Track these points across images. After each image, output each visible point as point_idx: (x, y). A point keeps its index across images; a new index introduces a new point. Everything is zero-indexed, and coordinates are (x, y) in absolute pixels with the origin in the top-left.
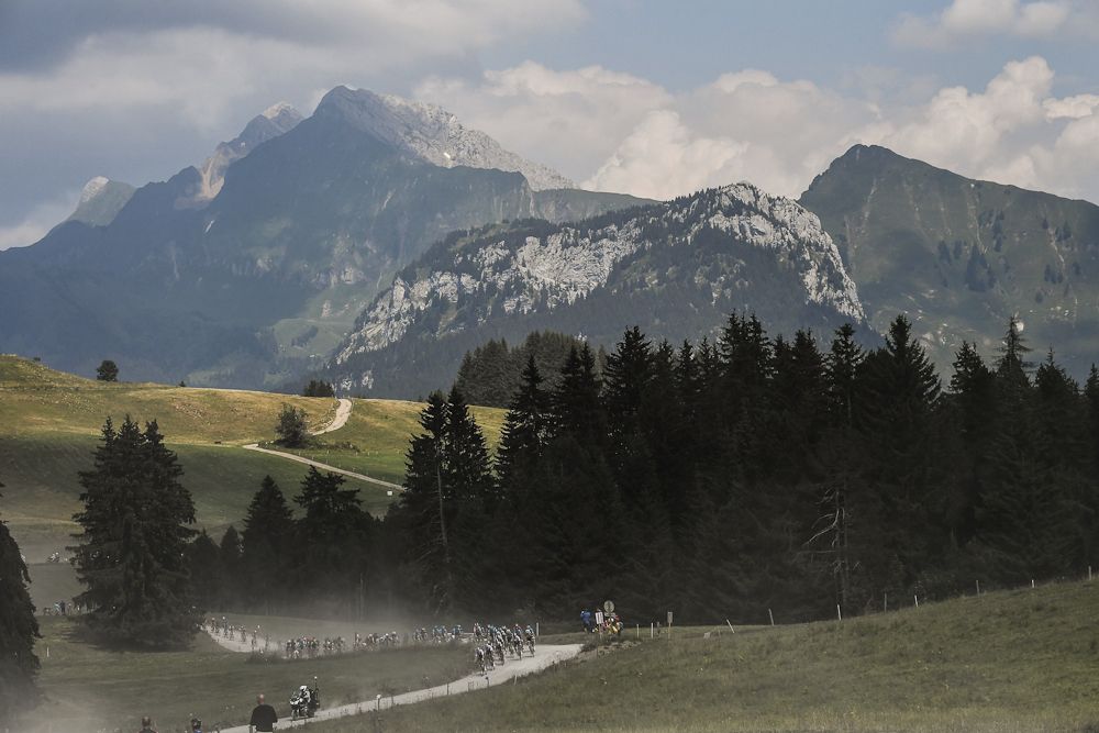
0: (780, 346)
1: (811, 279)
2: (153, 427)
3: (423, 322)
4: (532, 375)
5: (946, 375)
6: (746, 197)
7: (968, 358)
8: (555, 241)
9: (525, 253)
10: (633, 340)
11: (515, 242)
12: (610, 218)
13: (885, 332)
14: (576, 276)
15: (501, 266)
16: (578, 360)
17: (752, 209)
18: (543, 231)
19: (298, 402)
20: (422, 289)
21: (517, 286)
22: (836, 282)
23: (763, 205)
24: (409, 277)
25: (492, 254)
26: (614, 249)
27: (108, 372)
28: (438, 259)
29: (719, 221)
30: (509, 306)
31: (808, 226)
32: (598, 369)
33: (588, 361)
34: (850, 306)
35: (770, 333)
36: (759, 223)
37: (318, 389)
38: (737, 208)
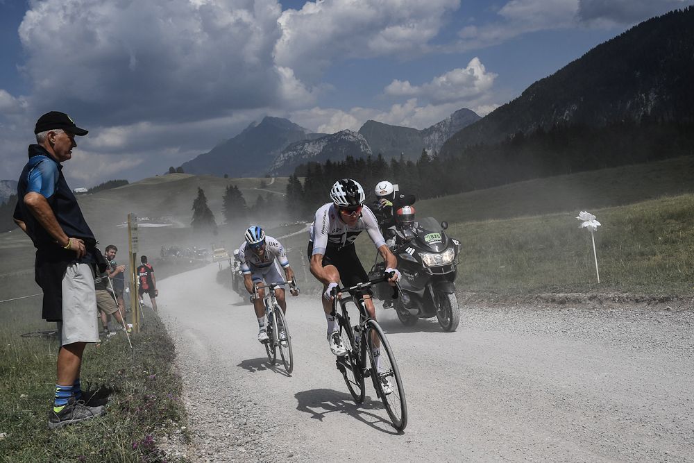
0: (357, 161)
1: (362, 147)
2: (236, 187)
3: (287, 161)
4: (309, 170)
5: (389, 163)
6: (348, 132)
7: (393, 161)
8: (311, 144)
9: (306, 146)
10: (328, 162)
11: (304, 144)
12: (322, 138)
13: (377, 156)
14: (316, 150)
15: (302, 149)
16: (318, 166)
17: (349, 134)
18: (309, 142)
19: (264, 179)
20: (286, 155)
21: (305, 153)
22: (367, 147)
23: (351, 133)
24: (283, 153)
25: (299, 147)
26: (323, 144)
27: (226, 176)
28: (289, 149)
29: (343, 137)
30: (303, 157)
31: (360, 137)
32: (322, 168)
33: (320, 167)
34: (370, 151)
35: (355, 159)
36: (351, 137)
37: (268, 176)
38: (346, 134)
